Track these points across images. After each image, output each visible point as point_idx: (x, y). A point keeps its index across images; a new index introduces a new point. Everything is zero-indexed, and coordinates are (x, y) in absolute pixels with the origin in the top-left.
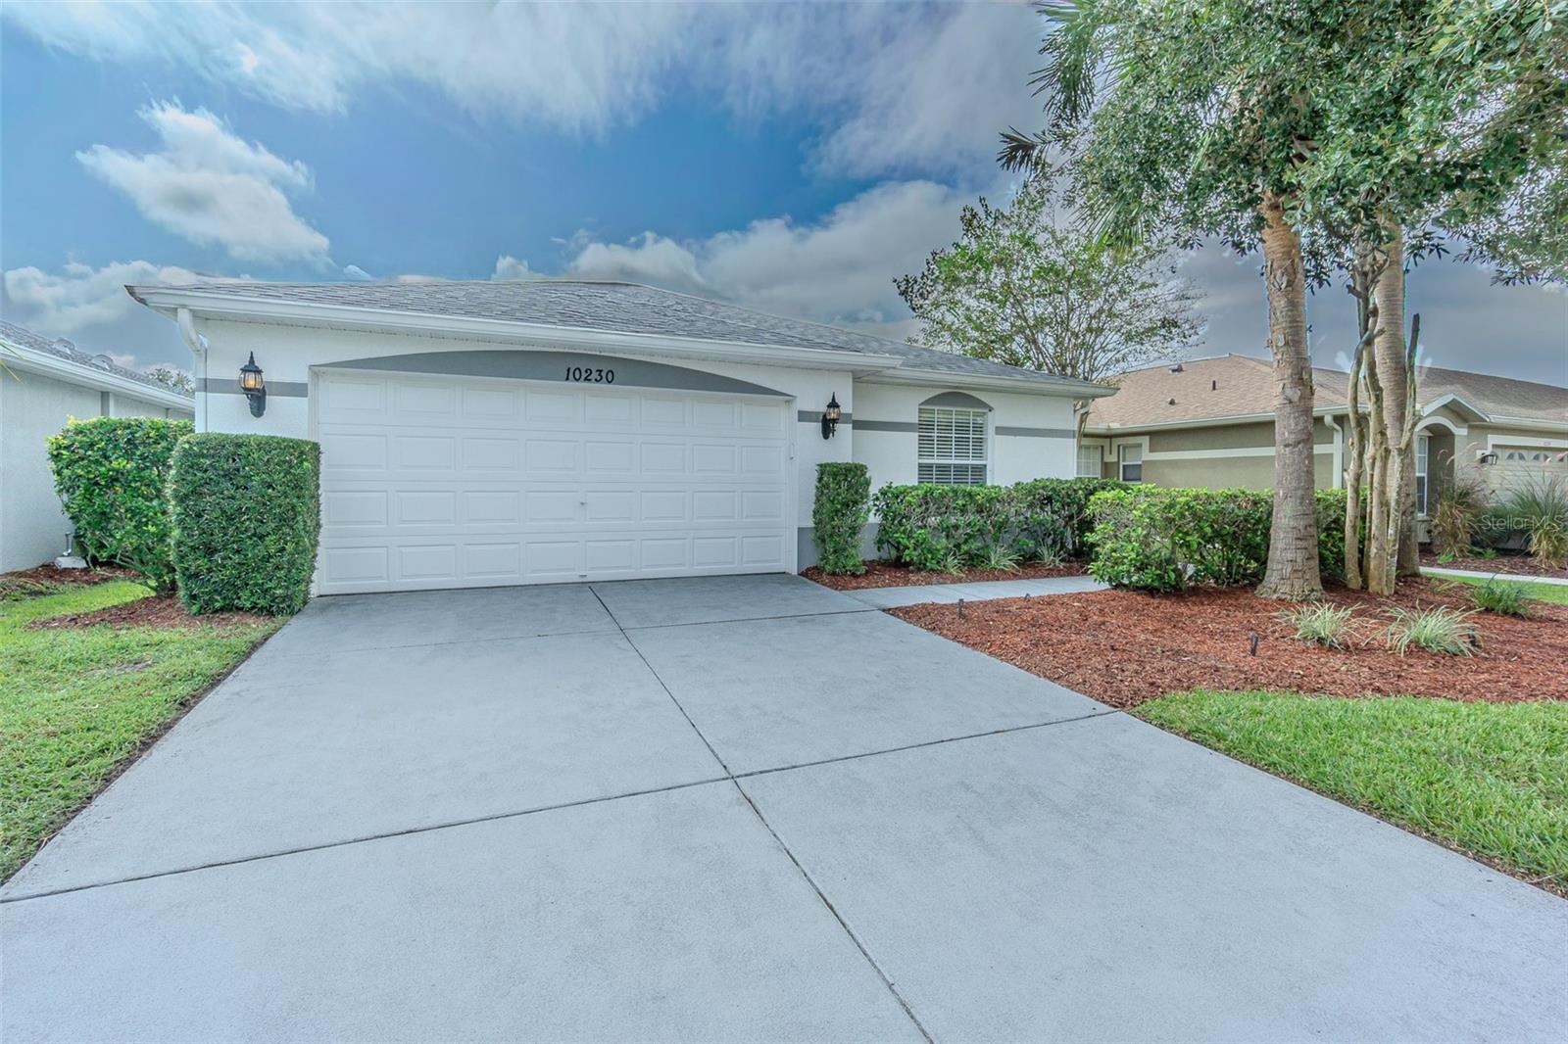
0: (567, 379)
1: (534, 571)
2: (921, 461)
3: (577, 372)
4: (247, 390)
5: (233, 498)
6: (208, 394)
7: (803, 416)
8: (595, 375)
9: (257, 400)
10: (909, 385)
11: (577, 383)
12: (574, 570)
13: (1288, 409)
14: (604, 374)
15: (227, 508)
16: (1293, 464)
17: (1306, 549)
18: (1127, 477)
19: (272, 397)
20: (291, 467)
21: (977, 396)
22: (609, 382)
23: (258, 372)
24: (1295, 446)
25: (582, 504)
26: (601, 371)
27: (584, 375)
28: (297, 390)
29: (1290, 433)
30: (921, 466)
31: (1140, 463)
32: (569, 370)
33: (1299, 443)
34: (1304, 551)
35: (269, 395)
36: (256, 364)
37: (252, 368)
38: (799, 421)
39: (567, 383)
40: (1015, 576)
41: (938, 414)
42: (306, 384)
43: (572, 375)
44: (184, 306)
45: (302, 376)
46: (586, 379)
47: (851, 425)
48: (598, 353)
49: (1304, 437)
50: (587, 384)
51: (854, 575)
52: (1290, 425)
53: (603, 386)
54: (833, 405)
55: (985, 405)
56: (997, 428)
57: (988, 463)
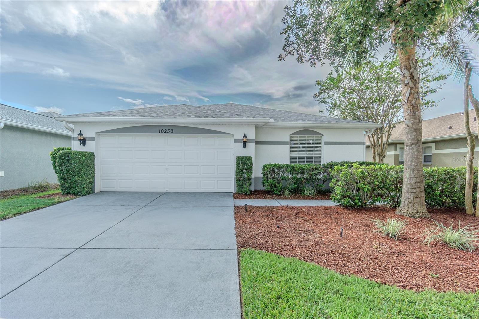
0: (159, 133)
1: (153, 188)
2: (291, 155)
3: (162, 130)
4: (80, 140)
5: (69, 166)
6: (74, 141)
7: (236, 141)
8: (167, 131)
9: (83, 142)
10: (282, 128)
11: (162, 134)
12: (164, 188)
13: (407, 130)
14: (170, 131)
15: (67, 169)
16: (409, 153)
17: (415, 193)
18: (426, 160)
19: (88, 141)
20: (80, 159)
21: (315, 130)
22: (172, 133)
23: (82, 135)
24: (411, 146)
25: (167, 169)
26: (169, 130)
27: (164, 131)
28: (92, 139)
29: (408, 140)
30: (291, 157)
31: (431, 155)
32: (160, 130)
33: (412, 144)
34: (414, 194)
35: (87, 140)
36: (82, 133)
37: (81, 134)
38: (234, 142)
39: (159, 134)
40: (313, 198)
41: (297, 138)
42: (94, 138)
43: (161, 131)
44: (64, 120)
45: (93, 135)
46: (165, 132)
47: (254, 143)
48: (168, 125)
49: (415, 142)
50: (165, 134)
51: (246, 194)
52: (408, 137)
53: (170, 134)
54: (245, 136)
55: (320, 134)
56: (325, 142)
57: (322, 156)
